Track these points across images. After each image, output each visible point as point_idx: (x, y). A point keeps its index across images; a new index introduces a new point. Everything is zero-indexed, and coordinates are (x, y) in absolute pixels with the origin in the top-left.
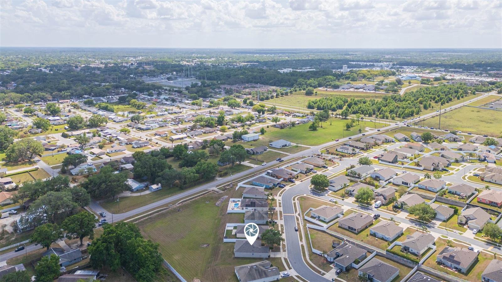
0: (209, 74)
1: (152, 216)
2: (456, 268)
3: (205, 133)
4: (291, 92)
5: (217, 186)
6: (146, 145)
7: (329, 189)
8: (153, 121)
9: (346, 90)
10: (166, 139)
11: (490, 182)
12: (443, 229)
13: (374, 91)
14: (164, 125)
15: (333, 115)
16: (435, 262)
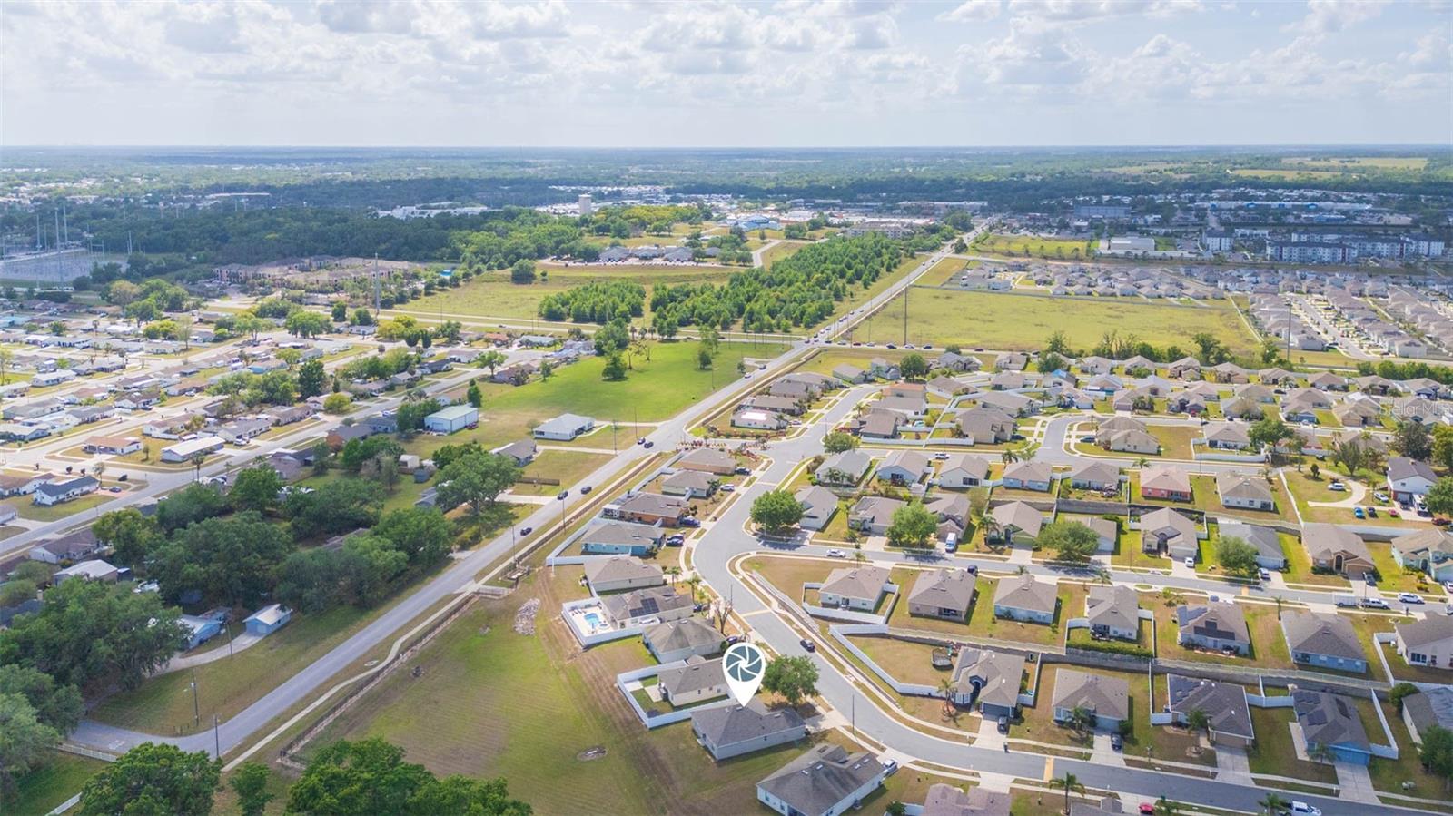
0: (144, 233)
1: (343, 709)
2: (1228, 648)
3: (277, 424)
4: (466, 275)
5: (478, 577)
6: (86, 489)
7: (803, 527)
8: (38, 405)
9: (620, 263)
10: (143, 461)
11: (1124, 451)
12: (1126, 570)
13: (692, 263)
14: (98, 415)
15: (636, 334)
16: (1178, 647)
